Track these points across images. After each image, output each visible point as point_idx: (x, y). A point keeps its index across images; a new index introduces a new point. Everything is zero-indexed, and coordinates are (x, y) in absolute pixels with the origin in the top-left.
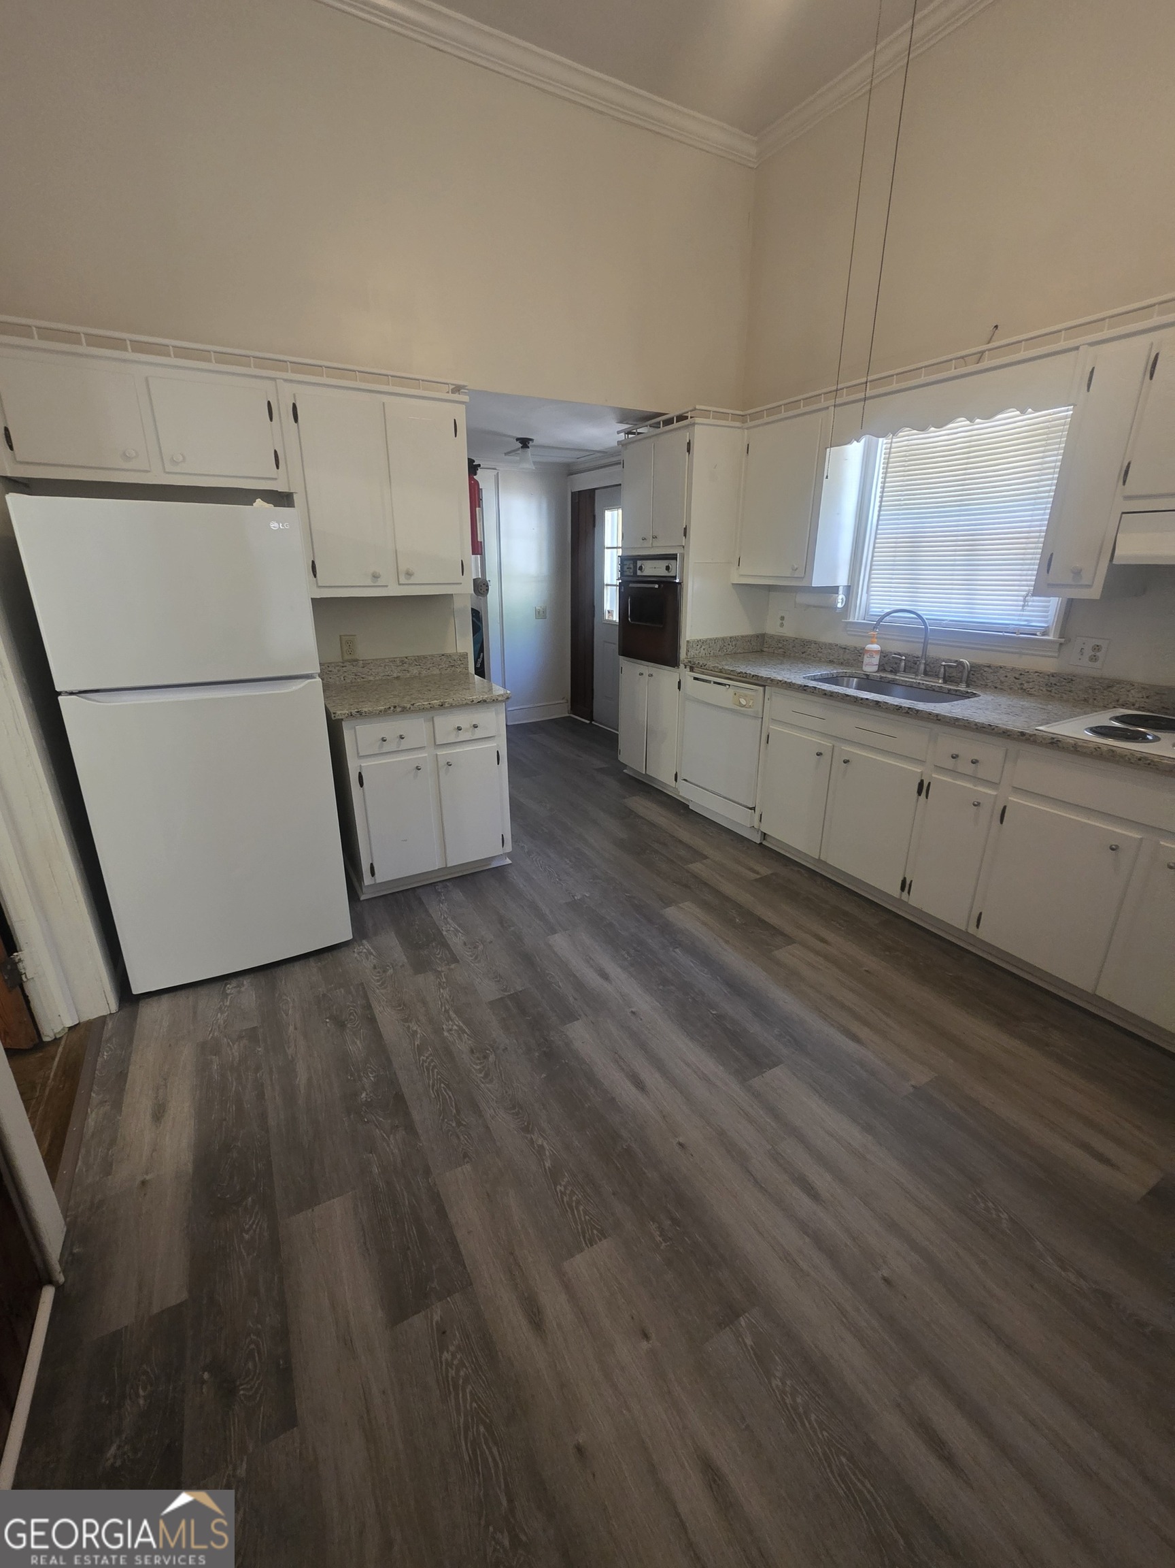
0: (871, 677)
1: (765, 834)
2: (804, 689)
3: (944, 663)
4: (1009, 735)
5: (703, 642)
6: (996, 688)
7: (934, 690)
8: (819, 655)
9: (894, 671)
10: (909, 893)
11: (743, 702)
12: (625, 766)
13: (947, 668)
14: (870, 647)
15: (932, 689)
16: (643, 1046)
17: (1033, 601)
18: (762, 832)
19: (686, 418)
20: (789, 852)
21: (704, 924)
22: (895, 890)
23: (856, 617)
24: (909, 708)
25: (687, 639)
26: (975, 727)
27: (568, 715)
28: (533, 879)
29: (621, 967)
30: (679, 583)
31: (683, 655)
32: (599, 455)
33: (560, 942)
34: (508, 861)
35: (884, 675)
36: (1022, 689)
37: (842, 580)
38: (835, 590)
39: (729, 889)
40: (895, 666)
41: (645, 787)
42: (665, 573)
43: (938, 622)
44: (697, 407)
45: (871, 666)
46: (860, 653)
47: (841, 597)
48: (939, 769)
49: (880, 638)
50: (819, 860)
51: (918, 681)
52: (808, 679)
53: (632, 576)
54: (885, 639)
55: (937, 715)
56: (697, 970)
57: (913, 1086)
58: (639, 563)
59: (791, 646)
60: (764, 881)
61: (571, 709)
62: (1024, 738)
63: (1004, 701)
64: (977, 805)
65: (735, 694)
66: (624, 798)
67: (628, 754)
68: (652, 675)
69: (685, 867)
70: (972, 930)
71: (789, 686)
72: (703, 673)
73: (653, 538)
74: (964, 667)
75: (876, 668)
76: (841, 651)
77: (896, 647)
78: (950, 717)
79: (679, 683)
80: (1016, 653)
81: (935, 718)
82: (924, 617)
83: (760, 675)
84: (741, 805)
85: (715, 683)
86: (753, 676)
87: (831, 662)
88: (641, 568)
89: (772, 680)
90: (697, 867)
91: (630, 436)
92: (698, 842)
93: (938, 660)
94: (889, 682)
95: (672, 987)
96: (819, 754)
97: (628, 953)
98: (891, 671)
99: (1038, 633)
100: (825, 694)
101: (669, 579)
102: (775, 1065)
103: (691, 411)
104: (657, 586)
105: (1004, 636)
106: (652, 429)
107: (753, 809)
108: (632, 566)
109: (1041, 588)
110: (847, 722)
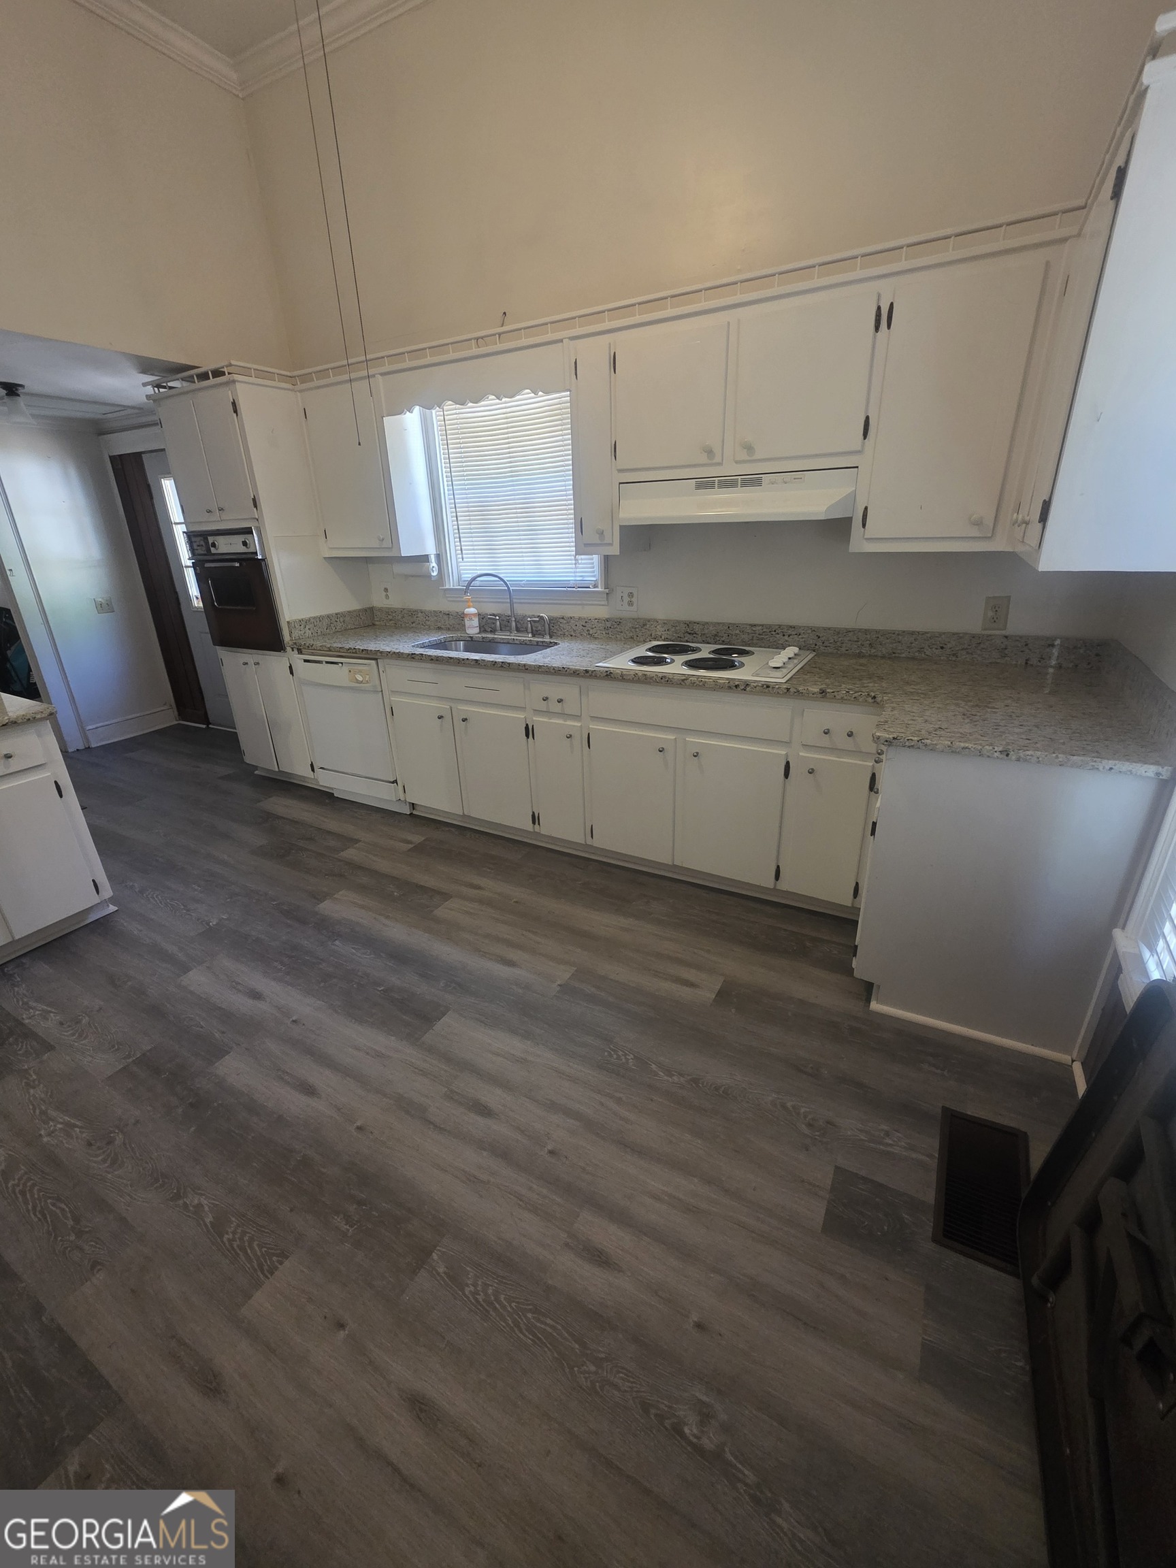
0: (475, 639)
1: (413, 804)
2: (412, 657)
3: (529, 619)
4: (578, 674)
5: (308, 621)
6: (571, 636)
7: (526, 644)
8: (428, 623)
9: (493, 631)
10: (539, 824)
11: (360, 678)
12: (256, 768)
13: (533, 623)
14: (468, 611)
15: (523, 643)
16: (311, 1052)
17: (582, 559)
18: (410, 803)
19: (223, 374)
20: (439, 816)
21: (362, 907)
22: (528, 826)
23: (451, 584)
24: (503, 662)
25: (287, 620)
26: (553, 671)
27: (177, 722)
28: (152, 920)
29: (274, 979)
30: (263, 560)
31: (286, 637)
32: (129, 411)
33: (198, 980)
34: (112, 908)
35: (484, 635)
36: (589, 634)
37: (430, 549)
38: (426, 558)
39: (383, 865)
40: (493, 626)
41: (285, 785)
42: (242, 549)
43: (517, 583)
44: (233, 362)
45: (472, 628)
46: (462, 617)
47: (434, 564)
48: (537, 712)
49: (475, 602)
50: (464, 815)
51: (512, 637)
52: (418, 647)
53: (205, 555)
54: (479, 602)
55: (525, 665)
56: (360, 955)
57: (559, 985)
58: (211, 540)
59: (400, 617)
60: (419, 849)
61: (179, 715)
62: (588, 675)
63: (576, 646)
64: (570, 737)
65: (350, 671)
66: (259, 802)
67: (255, 753)
68: (258, 663)
69: (336, 856)
70: (589, 841)
71: (398, 656)
72: (313, 654)
73: (219, 510)
74: (544, 620)
75: (477, 630)
76: (446, 617)
77: (491, 608)
78: (534, 666)
79: (290, 667)
80: (579, 605)
81: (524, 668)
82: (505, 579)
83: (369, 649)
84: (383, 781)
85: (327, 662)
86: (363, 650)
87: (439, 628)
88: (214, 545)
89: (381, 652)
90: (351, 854)
91: (161, 390)
92: (348, 829)
93: (525, 617)
94: (490, 641)
95: (335, 980)
96: (440, 717)
97: (282, 963)
98: (491, 631)
99: (591, 586)
100: (432, 660)
101: (251, 556)
102: (444, 1014)
103: (227, 366)
104: (237, 565)
105: (567, 591)
106: (185, 384)
107: (395, 782)
108: (202, 543)
109: (583, 547)
110: (457, 683)
